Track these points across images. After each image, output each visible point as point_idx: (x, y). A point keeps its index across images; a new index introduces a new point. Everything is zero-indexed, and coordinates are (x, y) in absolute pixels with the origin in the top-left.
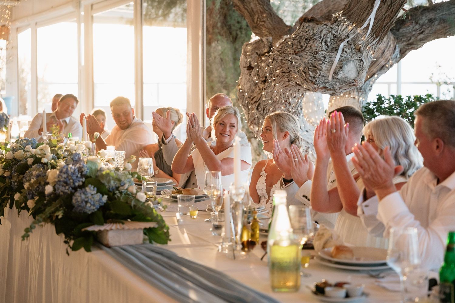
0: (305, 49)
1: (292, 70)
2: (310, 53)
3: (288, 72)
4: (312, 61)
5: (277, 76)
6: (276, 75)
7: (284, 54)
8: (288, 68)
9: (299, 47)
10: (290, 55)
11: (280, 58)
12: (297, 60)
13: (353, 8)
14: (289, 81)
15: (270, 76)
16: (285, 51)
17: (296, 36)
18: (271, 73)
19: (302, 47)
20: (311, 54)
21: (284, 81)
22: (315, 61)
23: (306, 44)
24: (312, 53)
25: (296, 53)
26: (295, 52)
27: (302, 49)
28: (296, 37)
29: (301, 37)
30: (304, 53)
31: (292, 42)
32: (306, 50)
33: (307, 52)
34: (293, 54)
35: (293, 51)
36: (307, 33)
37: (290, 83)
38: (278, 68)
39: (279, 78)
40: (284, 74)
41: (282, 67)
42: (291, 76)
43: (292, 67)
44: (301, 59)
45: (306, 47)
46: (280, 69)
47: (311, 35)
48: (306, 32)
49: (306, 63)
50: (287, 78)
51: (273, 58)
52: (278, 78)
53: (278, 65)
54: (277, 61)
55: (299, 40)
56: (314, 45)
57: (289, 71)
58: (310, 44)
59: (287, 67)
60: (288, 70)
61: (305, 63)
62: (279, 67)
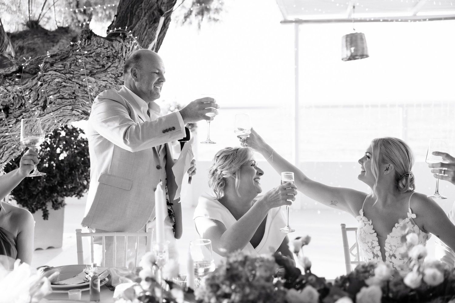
0: (106, 70)
1: (79, 94)
2: (112, 74)
3: (73, 97)
4: (112, 84)
5: (50, 103)
6: (48, 102)
7: (72, 75)
8: (74, 93)
9: (98, 66)
10: (82, 77)
11: (57, 80)
12: (91, 82)
13: (135, 25)
14: (72, 110)
15: (35, 103)
16: (73, 71)
17: (89, 52)
18: (37, 100)
19: (103, 66)
20: (113, 76)
21: (64, 109)
22: (116, 84)
23: (110, 64)
24: (115, 75)
25: (92, 74)
26: (91, 72)
27: (102, 69)
28: (91, 53)
29: (98, 55)
30: (103, 74)
31: (85, 59)
32: (108, 71)
33: (109, 73)
34: (87, 75)
35: (89, 71)
36: (108, 50)
37: (74, 112)
38: (52, 93)
39: (54, 106)
40: (63, 100)
41: (59, 92)
42: (77, 103)
43: (80, 91)
44: (96, 82)
45: (110, 67)
46: (55, 94)
47: (114, 53)
48: (106, 48)
49: (102, 87)
50: (69, 105)
51: (42, 80)
52: (51, 106)
53: (51, 88)
54: (49, 84)
55: (95, 58)
56: (121, 65)
57: (75, 97)
58: (115, 63)
59: (69, 92)
60: (74, 95)
61: (100, 86)
62: (52, 91)
